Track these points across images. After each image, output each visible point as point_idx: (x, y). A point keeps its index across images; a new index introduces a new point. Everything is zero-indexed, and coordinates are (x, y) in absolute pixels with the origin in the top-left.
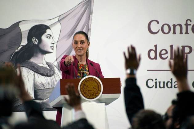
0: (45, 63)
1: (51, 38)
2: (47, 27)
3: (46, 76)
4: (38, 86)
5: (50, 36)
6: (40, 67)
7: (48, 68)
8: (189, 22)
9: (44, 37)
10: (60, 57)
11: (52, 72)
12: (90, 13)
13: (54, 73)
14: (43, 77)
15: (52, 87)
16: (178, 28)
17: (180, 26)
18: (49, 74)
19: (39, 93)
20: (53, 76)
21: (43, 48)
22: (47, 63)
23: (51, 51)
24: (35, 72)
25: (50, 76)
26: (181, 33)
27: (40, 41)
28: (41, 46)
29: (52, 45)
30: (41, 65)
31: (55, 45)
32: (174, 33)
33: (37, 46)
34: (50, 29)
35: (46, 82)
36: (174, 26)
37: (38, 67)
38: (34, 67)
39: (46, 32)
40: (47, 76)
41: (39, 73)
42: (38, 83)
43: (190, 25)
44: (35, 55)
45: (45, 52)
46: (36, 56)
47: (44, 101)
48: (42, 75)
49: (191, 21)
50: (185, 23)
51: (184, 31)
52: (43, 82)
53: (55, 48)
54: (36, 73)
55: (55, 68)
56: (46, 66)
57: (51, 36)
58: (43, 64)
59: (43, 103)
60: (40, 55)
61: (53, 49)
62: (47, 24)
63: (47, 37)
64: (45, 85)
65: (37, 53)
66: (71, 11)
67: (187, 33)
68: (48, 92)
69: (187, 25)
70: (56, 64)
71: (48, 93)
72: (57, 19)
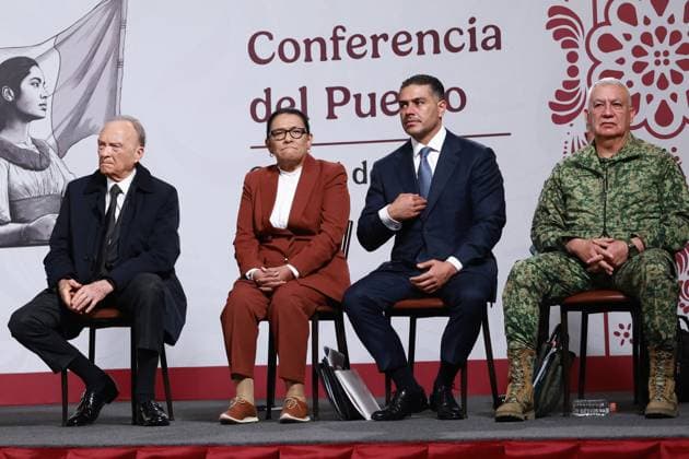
0: (30, 141)
1: (41, 85)
2: (32, 63)
3: (32, 169)
4: (16, 192)
5: (37, 82)
6: (20, 149)
7: (37, 151)
8: (340, 33)
9: (25, 85)
10: (60, 125)
11: (44, 162)
12: (121, 25)
13: (49, 161)
14: (26, 172)
15: (47, 193)
16: (316, 47)
17: (321, 41)
18: (38, 166)
19: (20, 206)
20: (47, 170)
21: (24, 109)
22: (34, 141)
23: (41, 113)
24: (10, 161)
25: (42, 169)
26: (324, 58)
27: (18, 93)
28: (20, 105)
29: (42, 101)
30: (22, 146)
31: (49, 100)
32: (308, 59)
33: (13, 105)
34: (37, 65)
35: (32, 182)
36: (308, 43)
37: (15, 151)
38: (7, 151)
39: (29, 73)
40: (36, 169)
41: (18, 165)
42: (16, 186)
43: (343, 38)
44: (7, 123)
45: (29, 118)
46: (11, 127)
47: (31, 225)
48: (25, 167)
49: (344, 30)
50: (332, 35)
51: (330, 53)
52: (28, 184)
53: (49, 107)
54: (11, 165)
55: (51, 152)
56: (31, 147)
57: (39, 80)
58: (25, 143)
59: (28, 229)
60: (18, 125)
61: (44, 110)
62: (32, 54)
63: (33, 84)
64: (31, 189)
65: (12, 120)
66: (81, 22)
67: (336, 57)
68: (37, 204)
69: (335, 39)
70: (52, 141)
71: (38, 207)
72: (51, 44)
